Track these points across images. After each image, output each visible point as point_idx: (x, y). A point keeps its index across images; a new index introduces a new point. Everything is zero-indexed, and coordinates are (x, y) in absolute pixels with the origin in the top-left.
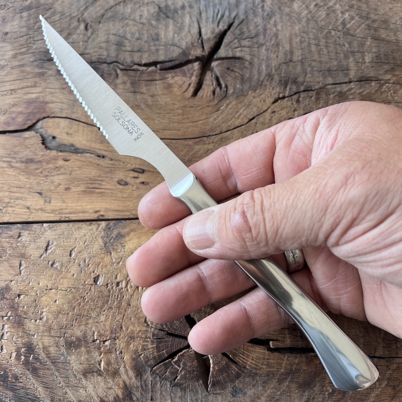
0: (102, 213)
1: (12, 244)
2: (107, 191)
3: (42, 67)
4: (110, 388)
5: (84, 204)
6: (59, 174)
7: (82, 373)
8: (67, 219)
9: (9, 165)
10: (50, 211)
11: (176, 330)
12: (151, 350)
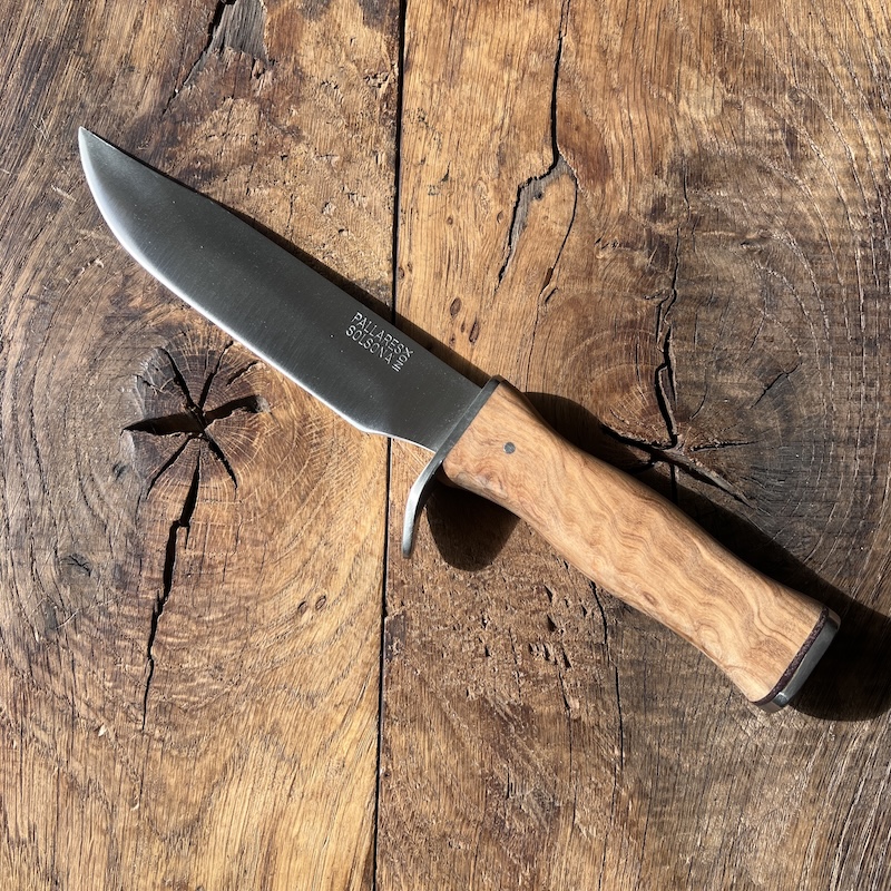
0: (407, 274)
1: (367, 141)
2: (443, 284)
3: (671, 171)
5: (424, 247)
6: (475, 206)
8: (400, 222)
9: (496, 128)
10: (416, 194)
11: (217, 386)
12: (191, 348)
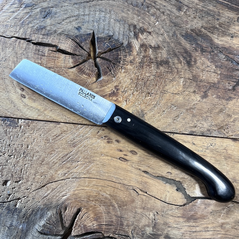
4: (146, 39)
7: (160, 48)
11: (107, 63)
12: (122, 55)
